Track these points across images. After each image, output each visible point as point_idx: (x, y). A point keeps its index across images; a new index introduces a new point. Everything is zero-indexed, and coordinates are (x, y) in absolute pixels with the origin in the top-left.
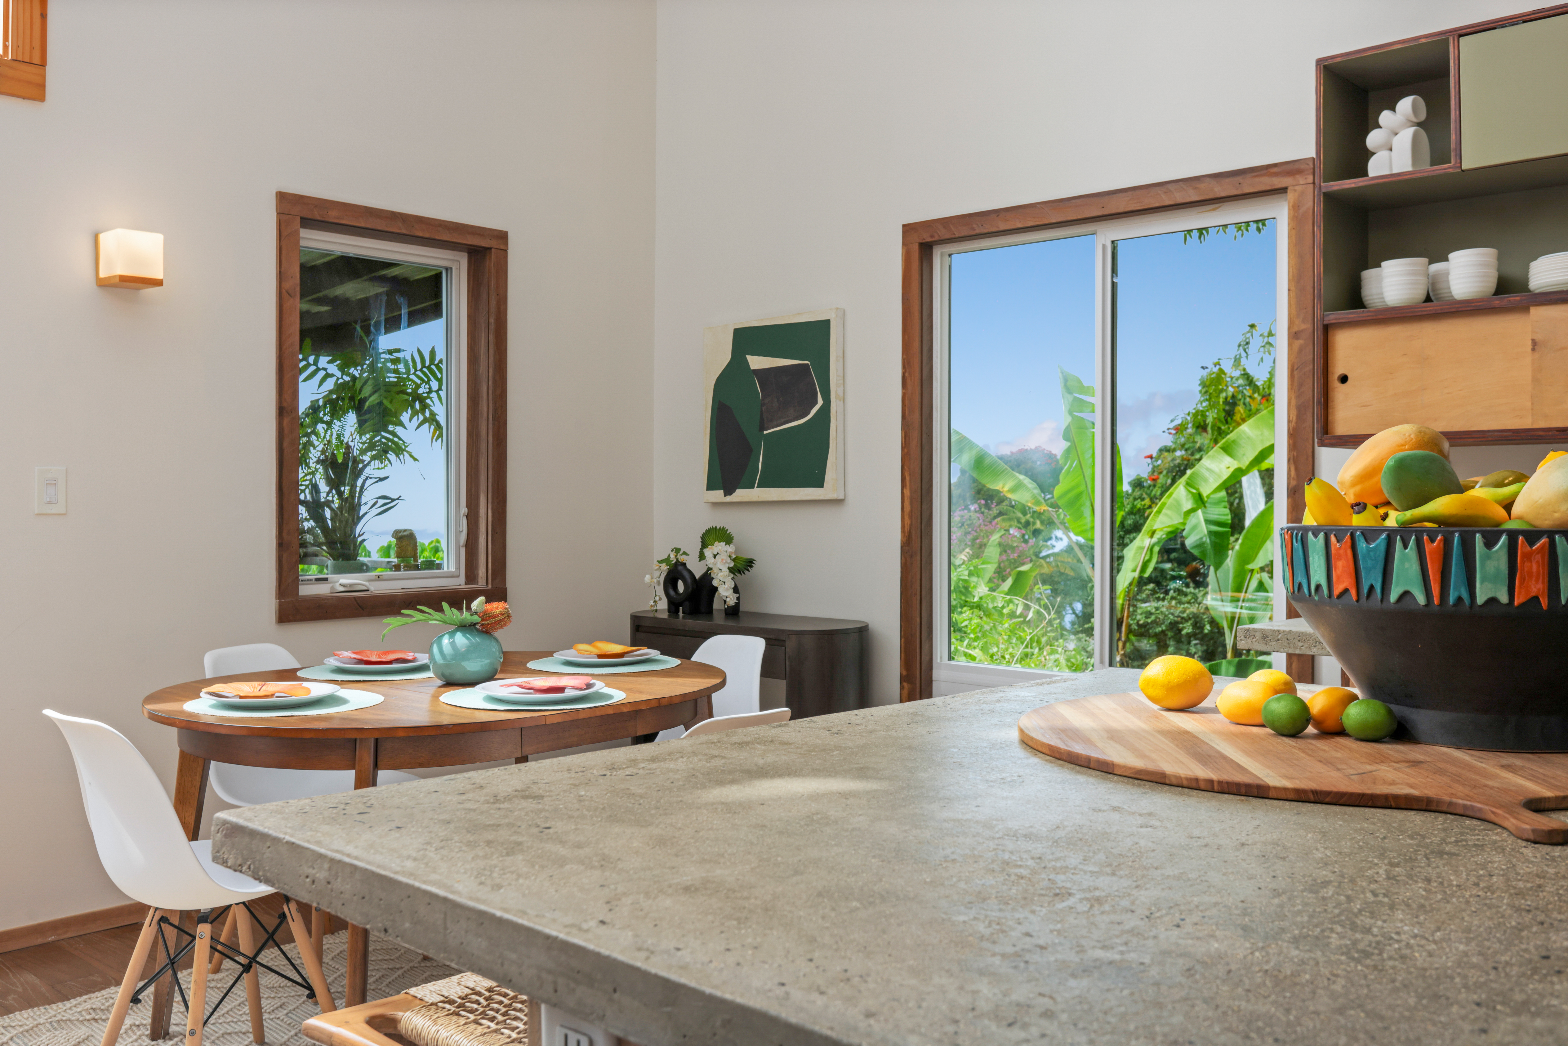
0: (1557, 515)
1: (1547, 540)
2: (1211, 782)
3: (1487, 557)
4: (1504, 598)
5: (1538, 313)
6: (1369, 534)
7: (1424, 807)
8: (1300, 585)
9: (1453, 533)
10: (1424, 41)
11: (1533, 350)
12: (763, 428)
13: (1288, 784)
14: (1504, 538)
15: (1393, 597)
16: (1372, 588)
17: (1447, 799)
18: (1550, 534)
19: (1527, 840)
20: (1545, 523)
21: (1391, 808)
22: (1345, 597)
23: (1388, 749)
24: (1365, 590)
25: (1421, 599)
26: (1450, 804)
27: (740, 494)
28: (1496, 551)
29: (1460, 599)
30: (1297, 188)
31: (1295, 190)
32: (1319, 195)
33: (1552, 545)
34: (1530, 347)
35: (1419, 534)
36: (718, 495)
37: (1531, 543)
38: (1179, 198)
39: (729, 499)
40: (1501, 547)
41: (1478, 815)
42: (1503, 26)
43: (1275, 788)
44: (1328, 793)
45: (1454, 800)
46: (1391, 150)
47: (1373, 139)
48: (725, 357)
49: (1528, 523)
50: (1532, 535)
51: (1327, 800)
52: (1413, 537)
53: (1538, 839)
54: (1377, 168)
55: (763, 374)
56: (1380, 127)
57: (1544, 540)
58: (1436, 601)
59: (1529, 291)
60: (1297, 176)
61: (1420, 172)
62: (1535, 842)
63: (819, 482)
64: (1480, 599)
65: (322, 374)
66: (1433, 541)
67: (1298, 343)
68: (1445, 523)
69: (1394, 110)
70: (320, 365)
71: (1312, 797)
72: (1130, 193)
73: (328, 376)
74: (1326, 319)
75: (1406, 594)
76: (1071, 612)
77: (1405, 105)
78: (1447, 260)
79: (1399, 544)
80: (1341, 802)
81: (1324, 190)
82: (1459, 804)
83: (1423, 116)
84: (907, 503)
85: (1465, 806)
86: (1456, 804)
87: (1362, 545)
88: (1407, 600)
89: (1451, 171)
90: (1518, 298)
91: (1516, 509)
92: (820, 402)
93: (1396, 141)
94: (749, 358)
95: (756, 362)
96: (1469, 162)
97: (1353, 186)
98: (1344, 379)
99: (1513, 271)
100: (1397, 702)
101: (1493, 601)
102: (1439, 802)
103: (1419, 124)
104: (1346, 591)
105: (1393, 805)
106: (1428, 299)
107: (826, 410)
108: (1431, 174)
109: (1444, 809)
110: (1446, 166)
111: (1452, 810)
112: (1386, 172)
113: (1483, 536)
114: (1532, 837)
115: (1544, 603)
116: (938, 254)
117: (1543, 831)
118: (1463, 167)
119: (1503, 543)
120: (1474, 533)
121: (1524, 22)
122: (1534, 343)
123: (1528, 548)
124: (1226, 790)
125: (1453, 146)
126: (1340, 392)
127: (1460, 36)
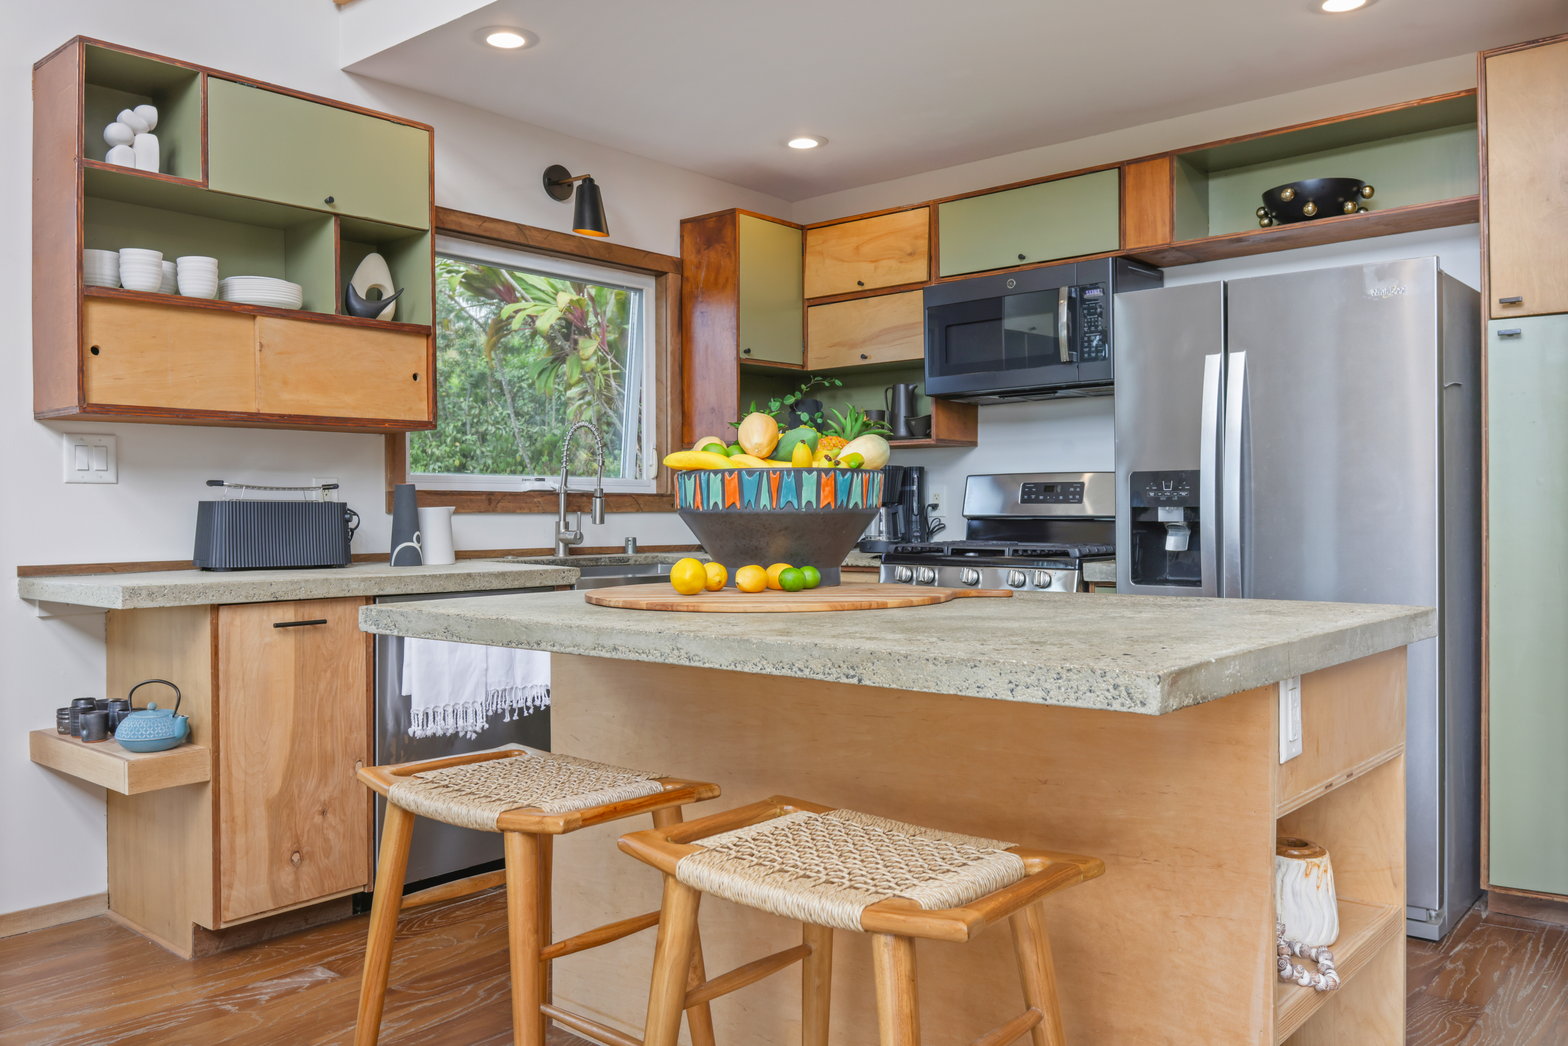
5: (263, 322)
10: (179, 65)
11: (260, 350)
32: (80, 168)
34: (257, 348)
42: (242, 84)
46: (132, 147)
47: (113, 131)
54: (119, 158)
56: (119, 122)
61: (174, 178)
69: (132, 111)
74: (87, 290)
77: (144, 110)
81: (85, 165)
83: (154, 127)
93: (137, 140)
98: (95, 350)
108: (180, 183)
110: (194, 181)
112: (129, 165)
118: (209, 187)
121: (258, 88)
122: (261, 345)
126: (94, 362)
127: (209, 75)
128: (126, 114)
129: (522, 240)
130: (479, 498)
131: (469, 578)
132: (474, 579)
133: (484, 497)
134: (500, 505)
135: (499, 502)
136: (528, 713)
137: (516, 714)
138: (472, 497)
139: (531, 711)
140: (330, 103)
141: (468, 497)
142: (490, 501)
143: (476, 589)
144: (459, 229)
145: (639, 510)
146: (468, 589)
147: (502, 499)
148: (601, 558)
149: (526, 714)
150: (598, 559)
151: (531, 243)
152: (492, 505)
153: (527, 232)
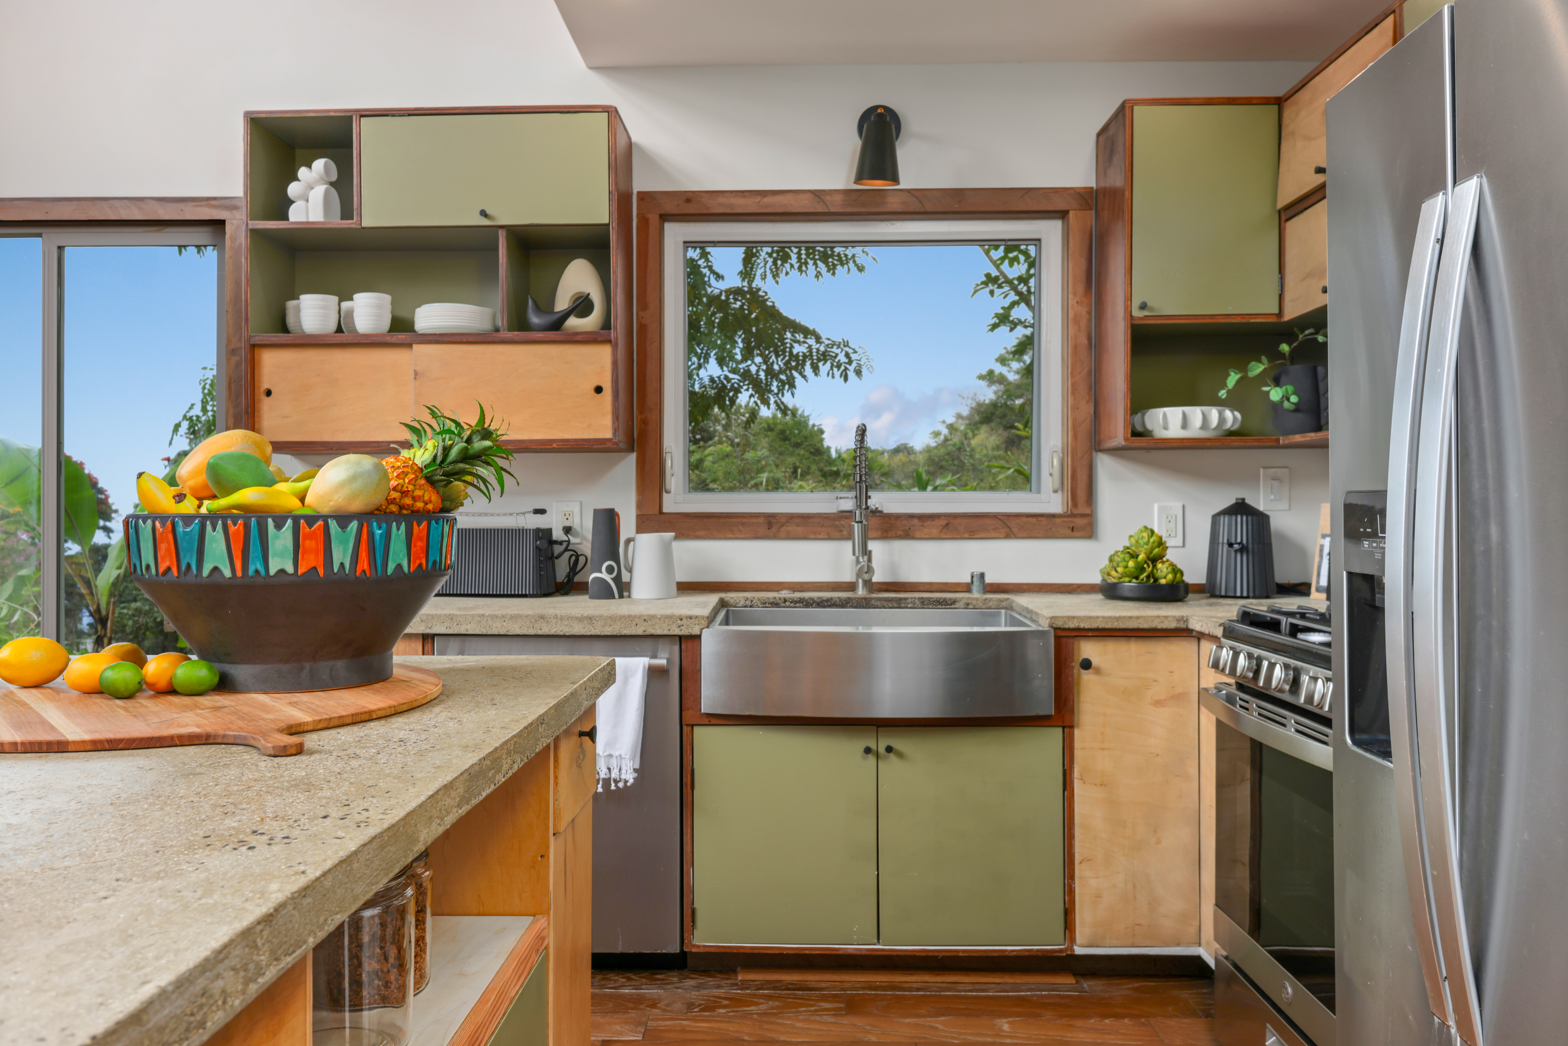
0: (332, 503)
1: (322, 523)
2: (15, 744)
3: (277, 537)
4: (290, 569)
5: (419, 349)
6: (188, 519)
7: (204, 742)
8: (135, 565)
9: (250, 518)
10: (333, 114)
11: (415, 378)
13: (87, 737)
14: (289, 522)
15: (206, 572)
16: (189, 566)
17: (222, 732)
18: (325, 518)
19: (270, 756)
21: (176, 746)
22: (169, 574)
23: (207, 700)
24: (184, 567)
25: (227, 573)
26: (224, 736)
28: (284, 532)
29: (257, 572)
30: (234, 221)
31: (232, 224)
32: (247, 230)
33: (326, 527)
34: (413, 376)
35: (224, 518)
37: (310, 526)
38: (125, 215)
40: (287, 529)
41: (244, 742)
42: (393, 115)
43: (74, 742)
44: (121, 741)
45: (227, 733)
46: (307, 201)
47: (293, 189)
49: (314, 510)
50: (311, 520)
51: (120, 746)
52: (220, 522)
53: (277, 754)
54: (297, 214)
56: (298, 180)
57: (320, 523)
58: (239, 574)
59: (414, 331)
60: (234, 212)
61: (329, 223)
62: (275, 756)
64: (272, 571)
66: (235, 525)
67: (235, 359)
68: (247, 511)
69: (310, 167)
71: (107, 746)
72: (75, 203)
74: (252, 339)
75: (216, 569)
76: (87, 614)
77: (319, 164)
78: (352, 299)
79: (209, 527)
80: (133, 746)
81: (250, 227)
82: (231, 735)
83: (334, 177)
85: (235, 736)
86: (228, 735)
87: (180, 528)
88: (216, 575)
89: (353, 226)
90: (404, 337)
91: (308, 500)
93: (312, 195)
96: (368, 222)
97: (275, 227)
98: (269, 393)
99: (403, 313)
100: (220, 661)
101: (282, 571)
102: (216, 736)
103: (332, 184)
104: (169, 569)
105: (178, 743)
106: (339, 330)
108: (338, 226)
109: (220, 741)
110: (350, 221)
111: (225, 741)
112: (303, 219)
113: (274, 521)
114: (272, 753)
115: (321, 571)
117: (280, 746)
118: (363, 225)
119: (289, 525)
120: (267, 517)
121: (409, 115)
122: (416, 373)
123: (308, 529)
124: (29, 750)
125: (355, 206)
126: (265, 403)
127: (361, 116)
128: (303, 171)
129: (820, 208)
130: (755, 520)
131: (542, 621)
132: (548, 621)
133: (761, 520)
134: (784, 529)
135: (782, 525)
136: (616, 786)
137: (600, 786)
138: (745, 520)
139: (621, 785)
140: (488, 111)
141: (739, 520)
142: (770, 525)
143: (551, 633)
144: (729, 211)
145: (1009, 535)
146: (540, 632)
147: (787, 522)
148: (906, 599)
149: (613, 787)
150: (900, 599)
151: (832, 210)
152: (773, 530)
153: (828, 198)
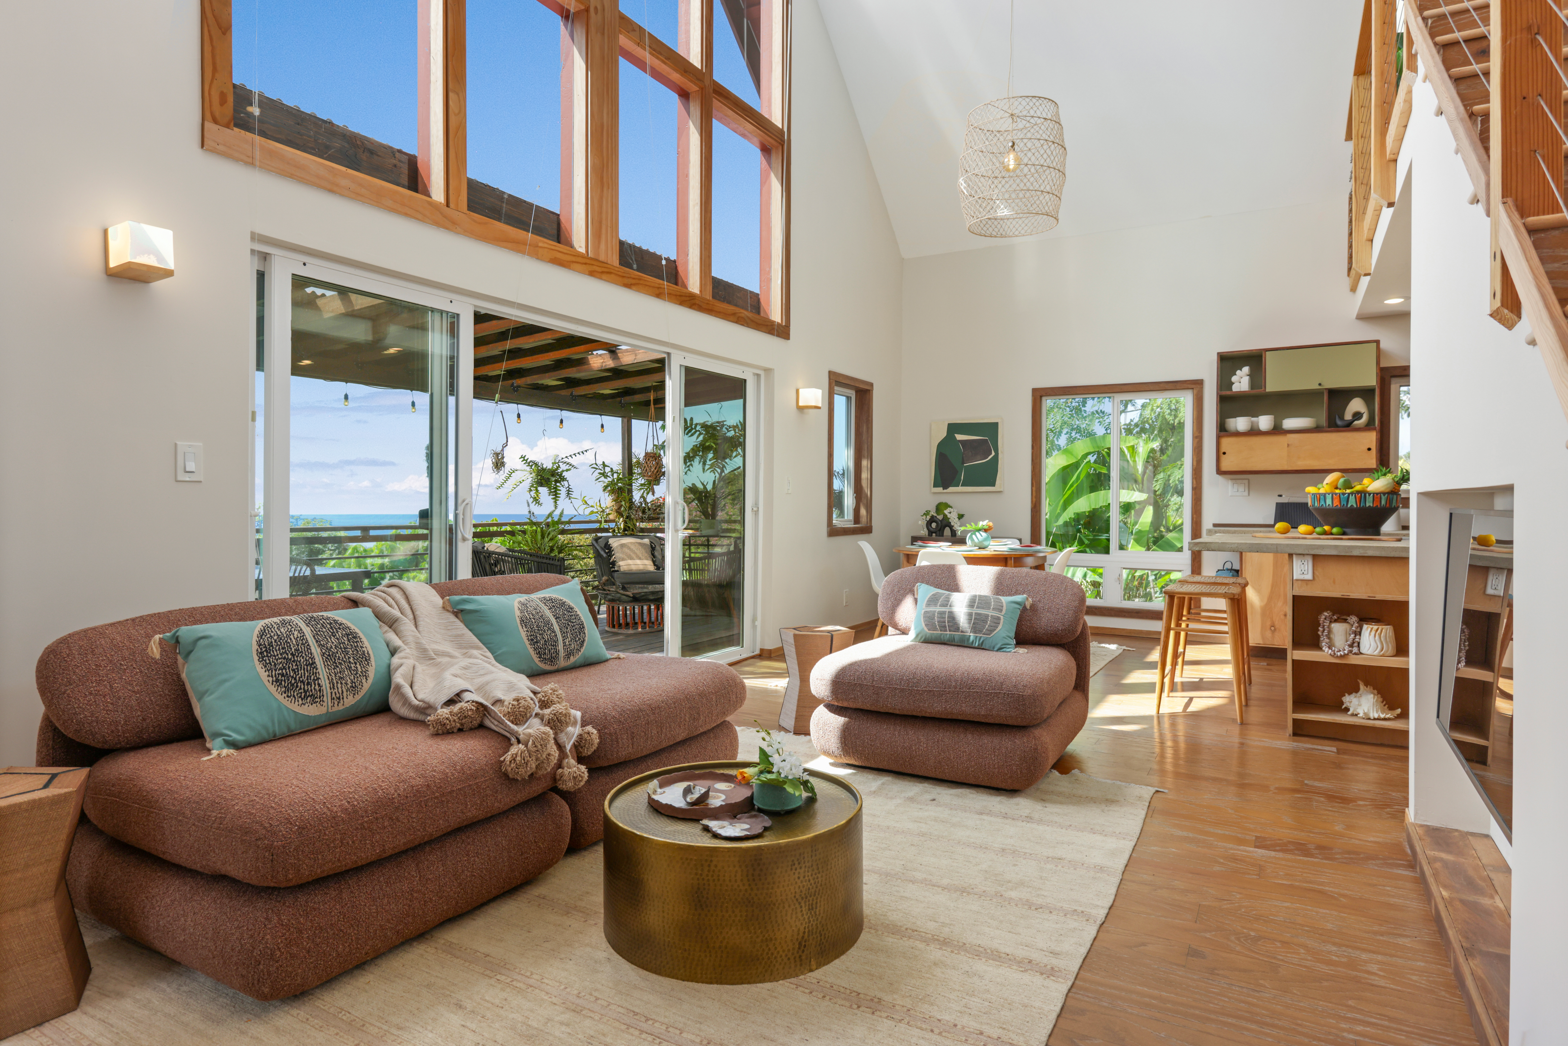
5: (1289, 436)
11: (1288, 447)
12: (963, 463)
20: (1377, 492)
27: (951, 489)
32: (1218, 393)
36: (940, 489)
39: (945, 491)
42: (1282, 350)
46: (1240, 383)
47: (1234, 378)
48: (944, 434)
55: (964, 442)
56: (1236, 375)
58: (1359, 506)
59: (1283, 429)
61: (1250, 390)
63: (993, 484)
64: (1367, 506)
65: (698, 433)
69: (1241, 370)
70: (697, 429)
73: (700, 434)
74: (1219, 434)
77: (1246, 369)
78: (1258, 418)
83: (1252, 373)
84: (1034, 493)
89: (1261, 391)
90: (1280, 431)
92: (993, 454)
93: (1242, 380)
94: (956, 435)
95: (959, 437)
97: (1227, 393)
98: (1224, 453)
99: (1279, 423)
103: (1252, 375)
106: (1252, 430)
107: (996, 457)
108: (1254, 392)
110: (1259, 390)
112: (1238, 389)
116: (1044, 399)
118: (1266, 391)
122: (1288, 445)
125: (1262, 384)
126: (1223, 457)
127: (1268, 351)
128: (1238, 372)
